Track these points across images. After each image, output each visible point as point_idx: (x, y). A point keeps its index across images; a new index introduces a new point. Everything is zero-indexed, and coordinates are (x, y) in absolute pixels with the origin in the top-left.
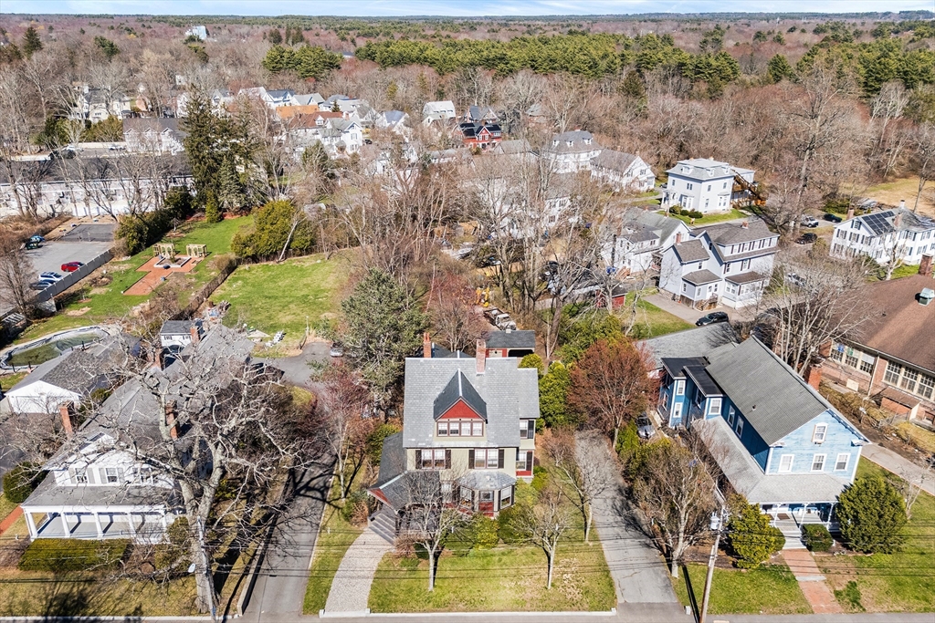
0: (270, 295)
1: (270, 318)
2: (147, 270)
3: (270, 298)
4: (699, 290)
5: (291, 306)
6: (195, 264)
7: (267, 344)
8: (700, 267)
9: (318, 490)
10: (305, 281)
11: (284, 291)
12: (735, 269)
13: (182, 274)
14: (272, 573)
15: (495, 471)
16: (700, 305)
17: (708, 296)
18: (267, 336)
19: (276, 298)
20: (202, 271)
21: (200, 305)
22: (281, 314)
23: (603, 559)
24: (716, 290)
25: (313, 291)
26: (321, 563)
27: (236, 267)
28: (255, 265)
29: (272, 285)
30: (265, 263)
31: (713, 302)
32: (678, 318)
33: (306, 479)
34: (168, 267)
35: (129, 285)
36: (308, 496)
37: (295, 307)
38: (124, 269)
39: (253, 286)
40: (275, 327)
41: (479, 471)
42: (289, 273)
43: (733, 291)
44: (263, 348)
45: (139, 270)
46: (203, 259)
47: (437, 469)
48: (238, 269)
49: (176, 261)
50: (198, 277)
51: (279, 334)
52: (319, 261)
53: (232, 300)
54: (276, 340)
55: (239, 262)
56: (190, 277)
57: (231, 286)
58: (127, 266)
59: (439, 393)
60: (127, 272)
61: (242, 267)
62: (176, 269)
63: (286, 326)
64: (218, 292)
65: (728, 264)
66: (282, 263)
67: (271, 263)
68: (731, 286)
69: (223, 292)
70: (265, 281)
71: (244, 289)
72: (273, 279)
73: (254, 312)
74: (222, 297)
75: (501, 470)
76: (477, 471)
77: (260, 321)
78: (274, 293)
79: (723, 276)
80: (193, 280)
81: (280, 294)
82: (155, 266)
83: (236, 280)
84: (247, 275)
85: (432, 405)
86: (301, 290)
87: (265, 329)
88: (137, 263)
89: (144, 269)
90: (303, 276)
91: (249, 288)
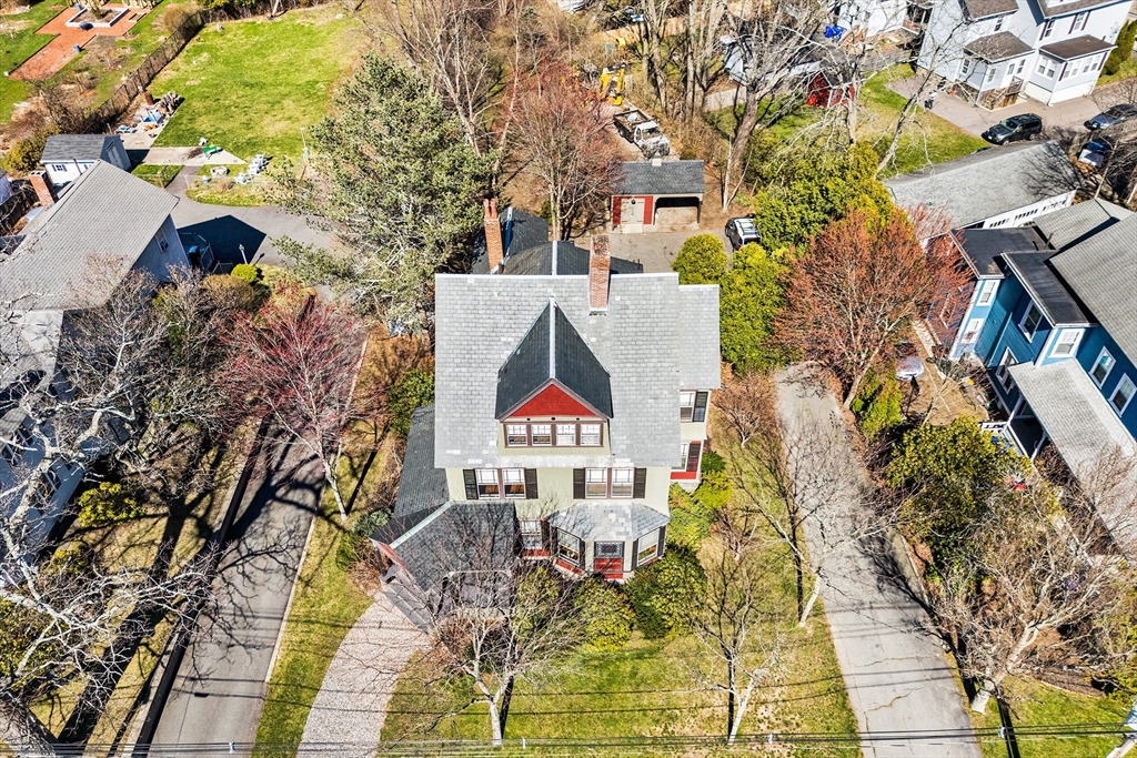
0: (253, 81)
1: (248, 126)
2: (55, 33)
3: (252, 86)
4: (993, 71)
5: (286, 102)
6: (134, 21)
7: (236, 179)
8: (998, 28)
9: (310, 487)
10: (314, 53)
11: (277, 74)
12: (1061, 32)
13: (112, 39)
14: (198, 688)
15: (626, 503)
16: (990, 99)
17: (1006, 82)
18: (241, 162)
19: (262, 86)
20: (144, 34)
21: (131, 99)
22: (268, 119)
23: (834, 661)
24: (1020, 70)
25: (326, 73)
26: (292, 668)
27: (201, 27)
28: (233, 22)
29: (258, 61)
30: (250, 20)
31: (1012, 94)
32: (950, 125)
33: (289, 463)
34: (88, 27)
35: (20, 60)
36: (291, 503)
37: (292, 105)
38: (17, 29)
39: (227, 63)
40: (254, 145)
41: (595, 503)
42: (288, 38)
43: (1051, 73)
44: (232, 185)
45: (42, 32)
46: (148, 10)
47: (510, 499)
48: (204, 31)
49: (103, 16)
50: (137, 46)
51: (258, 159)
52: (339, 16)
53: (188, 89)
54: (253, 169)
55: (206, 17)
56: (123, 45)
57: (188, 63)
58: (20, 25)
59: (509, 353)
60: (20, 35)
61: (213, 27)
62: (103, 29)
63: (275, 143)
64: (166, 75)
65: (1049, 22)
66: (278, 20)
67: (260, 19)
68: (1050, 64)
69: (174, 73)
70: (247, 53)
71: (211, 69)
72: (260, 50)
73: (221, 114)
74: (171, 85)
75: (638, 501)
76: (591, 503)
77: (231, 131)
78: (260, 76)
79: (1037, 45)
80: (128, 51)
81: (270, 79)
82: (68, 24)
83: (198, 51)
84: (218, 41)
85: (495, 379)
86: (306, 72)
87: (237, 149)
88: (40, 18)
89: (49, 30)
90: (311, 44)
91: (220, 67)
